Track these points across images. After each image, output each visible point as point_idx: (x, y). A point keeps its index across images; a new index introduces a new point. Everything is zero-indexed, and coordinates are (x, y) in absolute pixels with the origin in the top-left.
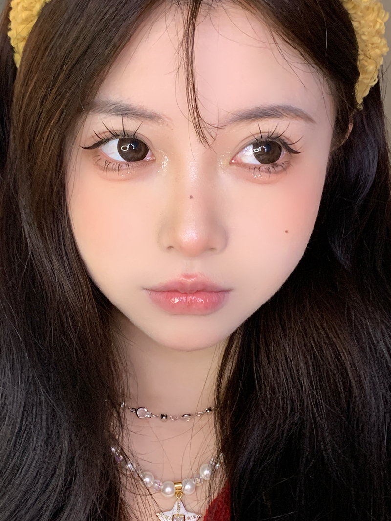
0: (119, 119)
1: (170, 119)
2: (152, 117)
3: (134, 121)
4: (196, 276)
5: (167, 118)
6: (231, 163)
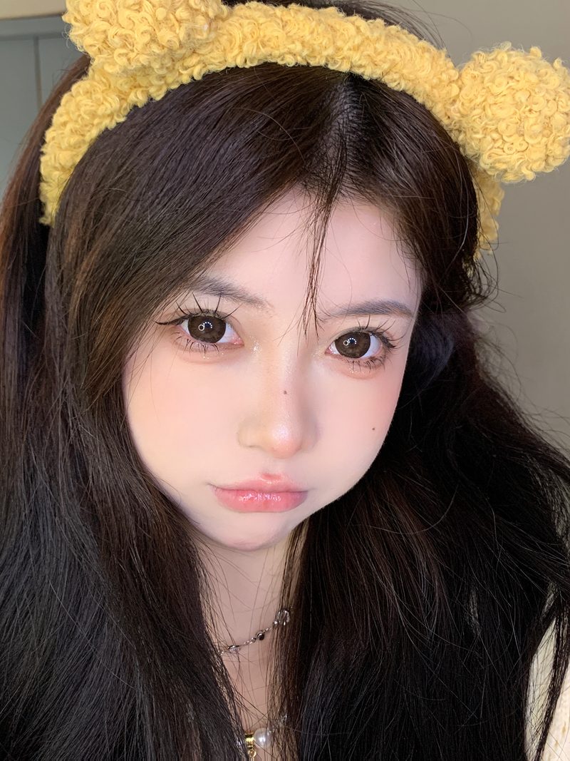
0: (217, 298)
1: (272, 306)
2: (253, 301)
3: (230, 303)
5: (269, 304)
6: (326, 353)
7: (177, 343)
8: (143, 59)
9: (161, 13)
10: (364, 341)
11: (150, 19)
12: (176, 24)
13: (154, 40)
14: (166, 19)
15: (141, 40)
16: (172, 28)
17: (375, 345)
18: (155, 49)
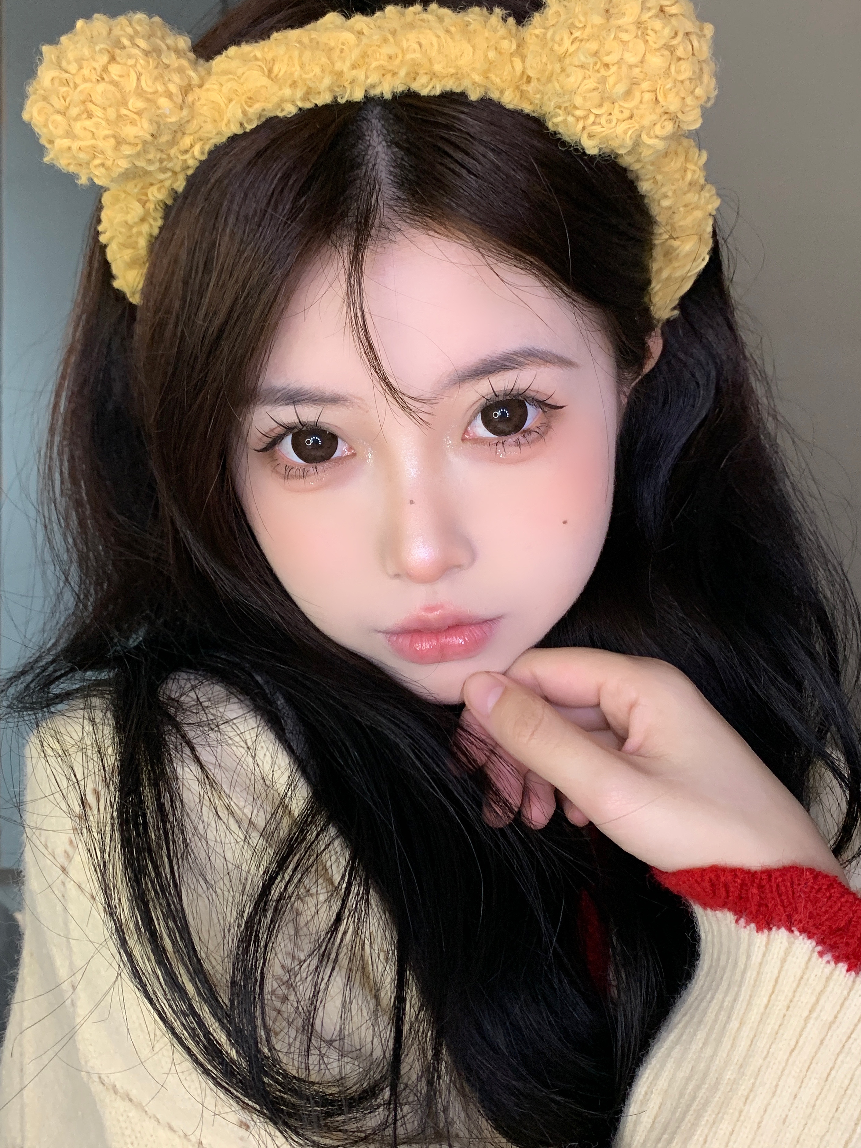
0: (291, 409)
2: (335, 400)
3: (311, 408)
4: (442, 607)
5: (356, 398)
6: (463, 440)
7: (277, 472)
8: (124, 164)
9: (111, 113)
10: (519, 411)
11: (104, 123)
12: (136, 117)
13: (120, 142)
14: (119, 116)
15: (108, 145)
16: (133, 123)
17: (533, 414)
18: (127, 150)
